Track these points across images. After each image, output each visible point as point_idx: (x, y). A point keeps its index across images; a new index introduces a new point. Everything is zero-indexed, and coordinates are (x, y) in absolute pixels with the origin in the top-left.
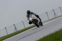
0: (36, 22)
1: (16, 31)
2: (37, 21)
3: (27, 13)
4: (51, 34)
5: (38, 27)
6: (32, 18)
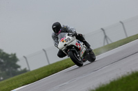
0: (74, 52)
1: (106, 44)
2: (79, 50)
3: (54, 29)
5: (80, 65)
6: (65, 43)
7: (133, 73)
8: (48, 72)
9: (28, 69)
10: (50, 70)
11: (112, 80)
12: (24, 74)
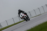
4: (28, 30)
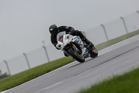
7: (114, 77)
8: (29, 77)
9: (8, 74)
10: (31, 74)
11: (93, 85)
12: (5, 79)
